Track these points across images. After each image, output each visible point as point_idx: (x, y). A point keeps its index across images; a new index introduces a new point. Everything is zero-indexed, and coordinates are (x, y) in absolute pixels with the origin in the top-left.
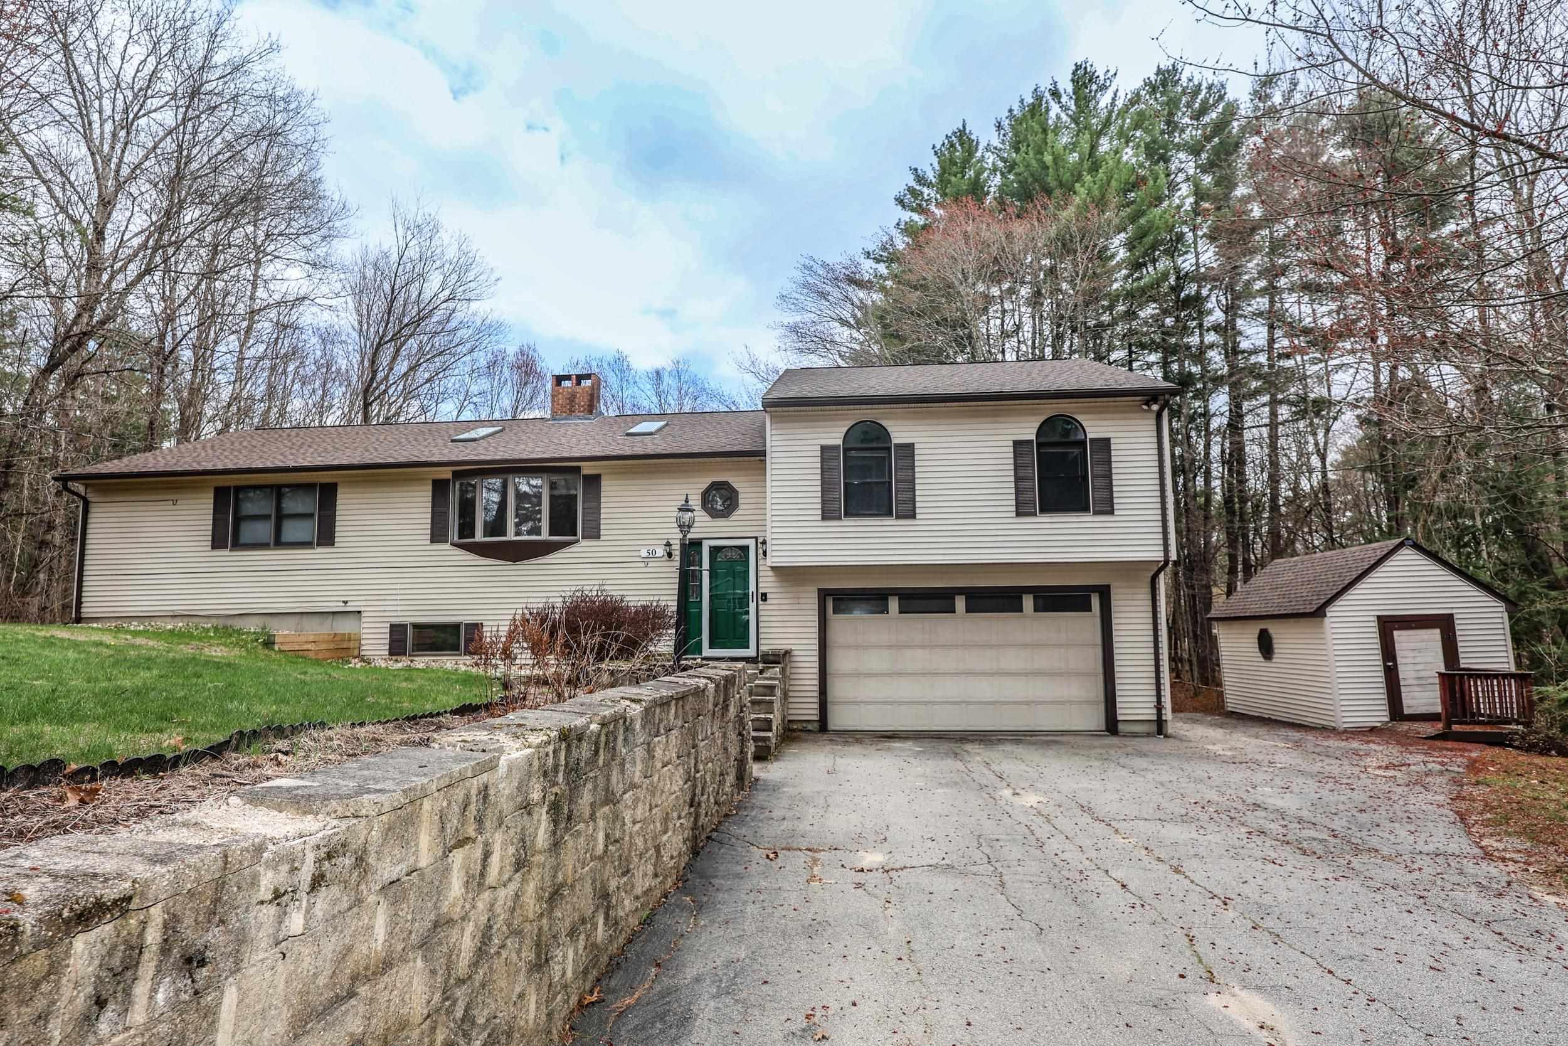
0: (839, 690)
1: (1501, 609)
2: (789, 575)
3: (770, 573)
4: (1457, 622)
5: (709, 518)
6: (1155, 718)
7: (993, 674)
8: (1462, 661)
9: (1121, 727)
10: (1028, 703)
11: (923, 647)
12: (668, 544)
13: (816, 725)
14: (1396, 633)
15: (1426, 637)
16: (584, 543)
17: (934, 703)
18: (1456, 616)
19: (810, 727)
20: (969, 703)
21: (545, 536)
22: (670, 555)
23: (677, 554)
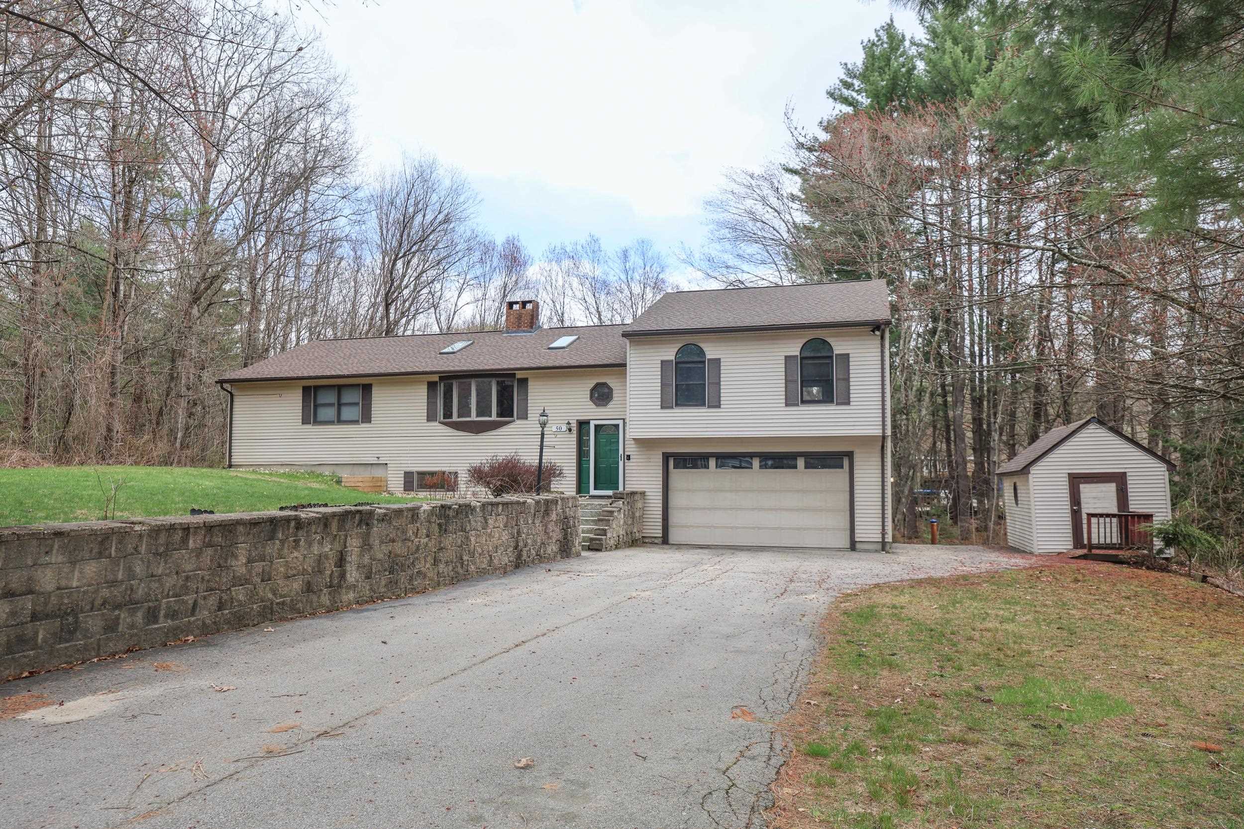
0: (675, 518)
1: (1163, 469)
2: (645, 444)
3: (633, 442)
4: (1128, 478)
5: (594, 406)
6: (880, 540)
7: (776, 510)
8: (1130, 506)
9: (858, 546)
10: (798, 529)
11: (731, 491)
12: (569, 423)
13: (660, 540)
14: (1081, 486)
15: (1104, 489)
16: (518, 422)
17: (737, 528)
18: (1128, 474)
19: (656, 541)
20: (759, 528)
21: (494, 417)
22: (570, 430)
23: (574, 429)
